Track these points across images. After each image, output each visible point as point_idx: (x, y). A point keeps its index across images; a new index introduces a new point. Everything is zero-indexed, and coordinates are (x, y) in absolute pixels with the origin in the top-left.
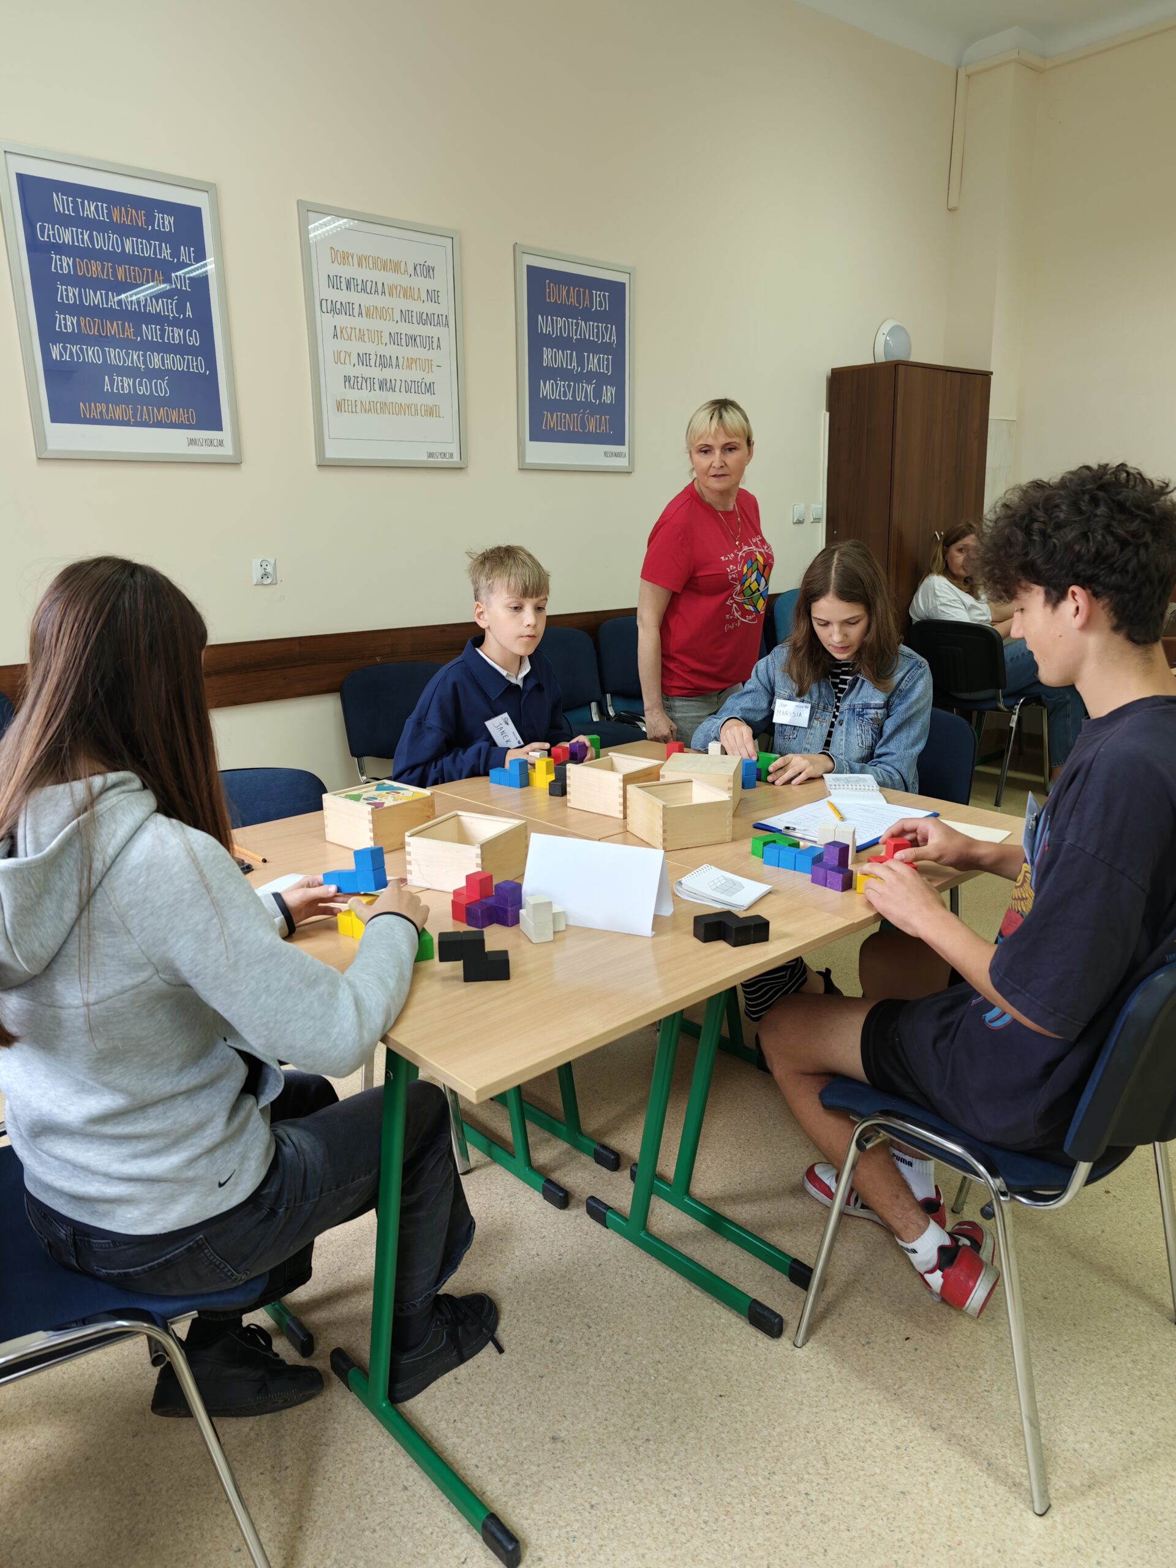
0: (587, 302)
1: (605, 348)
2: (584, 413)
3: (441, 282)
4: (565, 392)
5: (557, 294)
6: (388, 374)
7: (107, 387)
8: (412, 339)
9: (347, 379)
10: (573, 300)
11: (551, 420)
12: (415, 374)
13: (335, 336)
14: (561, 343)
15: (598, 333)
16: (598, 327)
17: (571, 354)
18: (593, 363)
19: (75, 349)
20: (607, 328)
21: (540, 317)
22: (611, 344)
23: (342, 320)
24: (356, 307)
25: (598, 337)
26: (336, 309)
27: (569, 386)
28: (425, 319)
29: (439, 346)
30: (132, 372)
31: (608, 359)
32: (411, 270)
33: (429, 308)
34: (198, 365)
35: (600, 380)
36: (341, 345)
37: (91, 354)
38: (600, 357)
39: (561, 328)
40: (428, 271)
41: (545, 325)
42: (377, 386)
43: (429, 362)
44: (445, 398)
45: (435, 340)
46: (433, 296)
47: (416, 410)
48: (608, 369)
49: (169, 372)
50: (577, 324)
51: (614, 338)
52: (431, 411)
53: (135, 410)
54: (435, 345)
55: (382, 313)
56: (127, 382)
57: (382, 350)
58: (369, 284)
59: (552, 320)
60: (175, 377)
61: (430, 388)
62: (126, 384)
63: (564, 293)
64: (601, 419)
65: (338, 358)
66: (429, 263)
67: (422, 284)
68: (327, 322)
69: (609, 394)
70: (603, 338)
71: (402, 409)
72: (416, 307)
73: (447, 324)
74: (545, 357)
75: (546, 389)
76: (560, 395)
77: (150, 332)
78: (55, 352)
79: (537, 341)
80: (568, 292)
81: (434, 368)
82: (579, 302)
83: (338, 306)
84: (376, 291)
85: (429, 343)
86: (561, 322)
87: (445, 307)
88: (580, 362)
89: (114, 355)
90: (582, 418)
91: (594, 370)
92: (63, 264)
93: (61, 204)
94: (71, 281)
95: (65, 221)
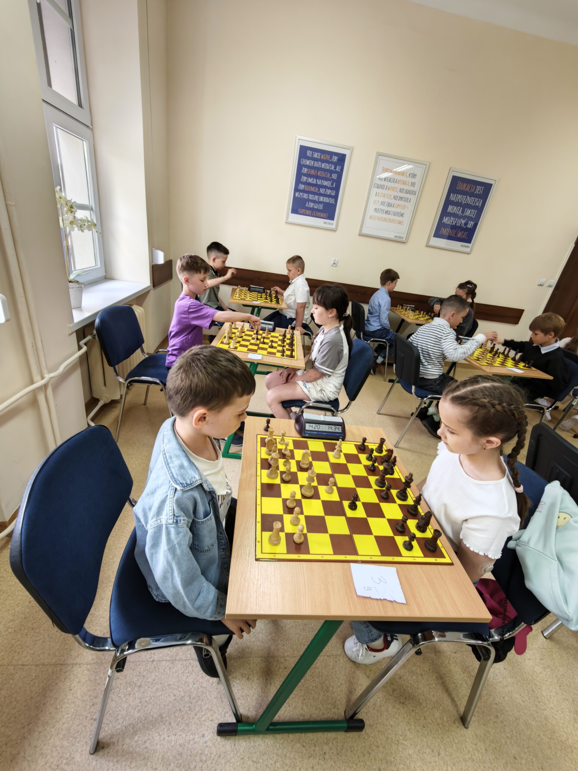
0: (473, 190)
1: (475, 208)
2: (458, 230)
3: (417, 180)
4: (452, 223)
5: (460, 186)
6: (390, 209)
7: (307, 205)
8: (402, 198)
9: (375, 209)
10: (468, 189)
11: (444, 231)
12: (399, 210)
13: (376, 195)
14: (457, 204)
15: (474, 202)
16: (475, 200)
17: (460, 209)
18: (468, 212)
19: (302, 194)
20: (478, 200)
21: (452, 194)
22: (478, 206)
23: (380, 191)
24: (385, 186)
25: (473, 203)
26: (379, 187)
27: (455, 220)
28: (408, 192)
29: (410, 201)
30: (314, 202)
31: (475, 212)
32: (408, 175)
33: (411, 188)
34: (332, 201)
35: (469, 218)
36: (377, 198)
37: (305, 196)
38: (472, 211)
39: (459, 199)
40: (414, 176)
41: (453, 197)
42: (384, 213)
43: (405, 206)
44: (406, 219)
45: (409, 199)
46: (413, 184)
47: (395, 222)
48: (473, 215)
49: (324, 203)
50: (466, 198)
51: (480, 204)
52: (400, 223)
53: (312, 212)
54: (408, 201)
55: (393, 189)
56: (312, 204)
57: (390, 201)
58: (392, 179)
59: (456, 196)
60: (325, 204)
61: (402, 215)
62: (311, 205)
63: (465, 186)
64: (464, 233)
65: (374, 203)
66: (415, 173)
67: (411, 180)
68: (375, 190)
69: (471, 225)
70: (476, 204)
71: (391, 221)
72: (406, 187)
73: (415, 194)
74: (449, 208)
75: (446, 220)
77: (322, 191)
78: (297, 194)
79: (448, 202)
81: (406, 208)
82: (470, 190)
83: (380, 186)
84: (394, 182)
85: (407, 200)
86: (460, 196)
87: (416, 188)
88: (463, 212)
89: (311, 197)
90: (456, 233)
91: (467, 215)
92: (305, 170)
93: (309, 153)
94: (305, 175)
95: (308, 158)
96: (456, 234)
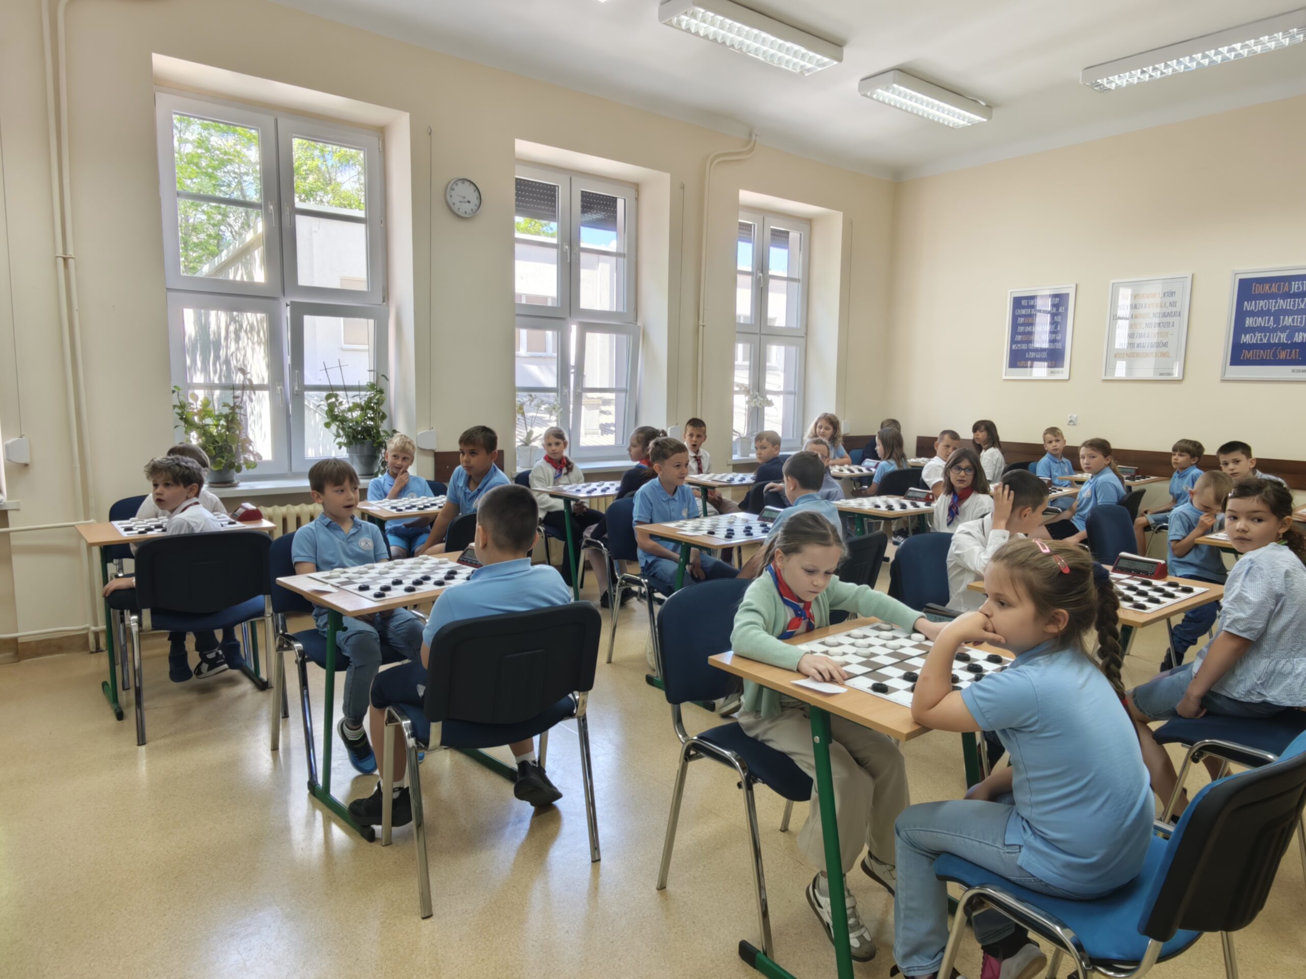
0: (1286, 289)
1: (1300, 311)
2: (1276, 349)
3: (1178, 298)
4: (1261, 340)
5: (1258, 289)
6: (1142, 341)
7: (1027, 356)
11: (1248, 354)
12: (1157, 340)
14: (1261, 313)
16: (1294, 302)
17: (1269, 319)
18: (1288, 321)
19: (1019, 345)
20: (1303, 301)
21: (1246, 303)
22: (1305, 309)
25: (1294, 306)
26: (1119, 318)
27: (1265, 336)
28: (1166, 315)
29: (1173, 326)
30: (1036, 351)
31: (1302, 318)
32: (1162, 295)
33: (1170, 310)
34: (1059, 346)
35: (1293, 330)
37: (1024, 346)
38: (1294, 318)
39: (1262, 307)
40: (1172, 294)
41: (1250, 306)
42: (1136, 346)
44: (1174, 348)
45: (1171, 324)
46: (1173, 304)
47: (1156, 355)
48: (1301, 322)
49: (1048, 349)
50: (1276, 303)
52: (1163, 355)
55: (1143, 316)
56: (1034, 354)
57: (1140, 331)
58: (1138, 305)
59: (1256, 303)
60: (1050, 351)
61: (1164, 345)
63: (1267, 288)
64: (1291, 353)
66: (1174, 291)
67: (1168, 300)
68: (1116, 323)
69: (1301, 337)
70: (1299, 305)
71: (1147, 355)
73: (1179, 315)
74: (1247, 322)
75: (1246, 339)
76: (1257, 340)
78: (1014, 347)
79: (1242, 315)
80: (1270, 288)
81: (1169, 336)
82: (1279, 289)
84: (1141, 308)
85: (1167, 325)
86: (1262, 303)
87: (1179, 308)
88: (1277, 321)
89: (1031, 346)
90: (1275, 353)
91: (1288, 325)
92: (1021, 320)
93: (1024, 303)
94: (1021, 325)
95: (1024, 307)
96: (1275, 355)
